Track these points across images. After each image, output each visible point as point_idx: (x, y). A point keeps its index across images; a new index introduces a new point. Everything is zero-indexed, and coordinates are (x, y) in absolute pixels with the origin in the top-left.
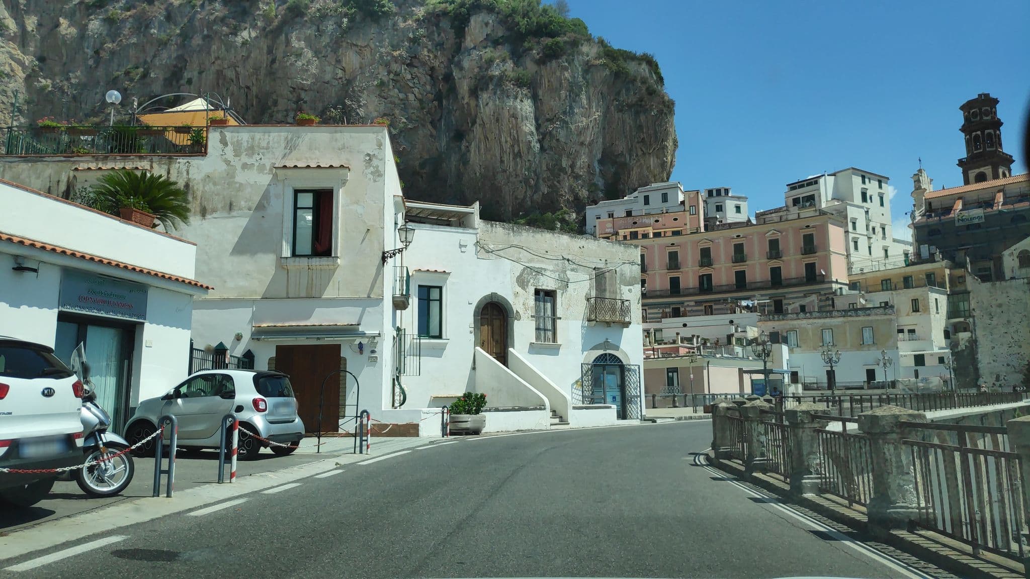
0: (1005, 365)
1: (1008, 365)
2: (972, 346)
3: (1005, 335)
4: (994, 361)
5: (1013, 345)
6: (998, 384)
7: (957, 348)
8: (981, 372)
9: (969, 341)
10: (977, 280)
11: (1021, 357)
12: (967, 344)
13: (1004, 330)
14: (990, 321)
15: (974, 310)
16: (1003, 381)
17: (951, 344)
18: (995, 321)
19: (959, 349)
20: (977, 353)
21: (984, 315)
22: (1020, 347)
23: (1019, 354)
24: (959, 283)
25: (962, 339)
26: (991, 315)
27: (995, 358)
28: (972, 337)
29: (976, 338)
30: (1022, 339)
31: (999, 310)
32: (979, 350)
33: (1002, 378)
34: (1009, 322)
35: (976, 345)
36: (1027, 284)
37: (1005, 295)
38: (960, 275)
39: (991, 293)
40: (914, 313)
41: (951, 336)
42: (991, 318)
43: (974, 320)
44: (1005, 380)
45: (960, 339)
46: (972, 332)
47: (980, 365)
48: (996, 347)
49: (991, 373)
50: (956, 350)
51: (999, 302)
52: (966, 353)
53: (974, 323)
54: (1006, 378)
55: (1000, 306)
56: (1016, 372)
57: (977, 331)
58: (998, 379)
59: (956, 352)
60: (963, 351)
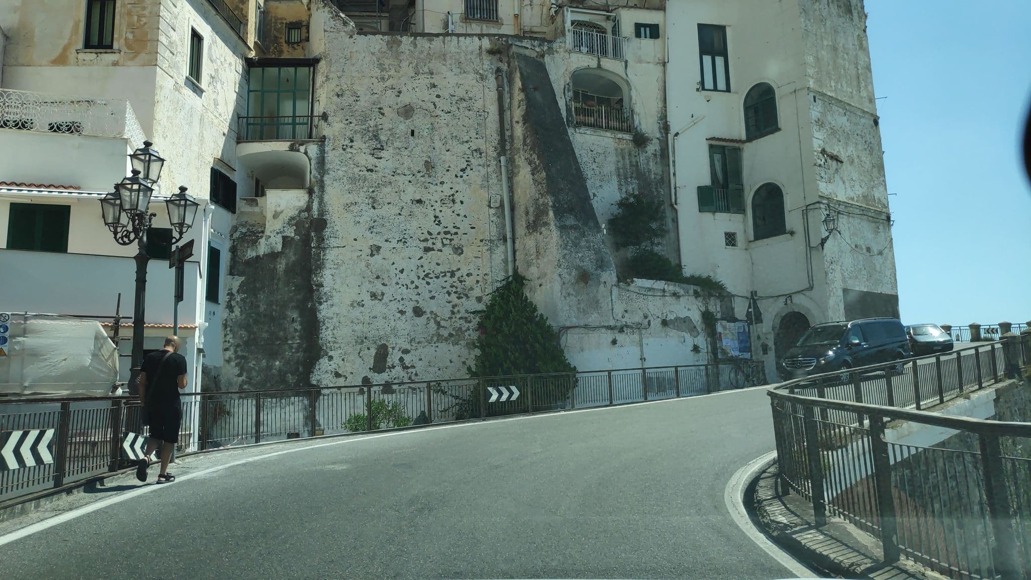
0: (410, 312)
1: (418, 312)
2: (306, 240)
3: (417, 209)
4: (374, 296)
5: (439, 245)
6: (379, 379)
7: (255, 242)
8: (326, 335)
9: (296, 222)
10: (345, 23)
11: (458, 284)
12: (290, 232)
13: (412, 192)
14: (372, 161)
15: (324, 117)
16: (398, 369)
17: (235, 229)
18: (387, 162)
19: (263, 248)
20: (321, 267)
21: (357, 137)
22: (458, 250)
23: (453, 274)
24: (288, 42)
25: (276, 216)
26: (376, 137)
27: (378, 287)
28: (309, 208)
29: (322, 212)
30: (464, 226)
31: (403, 127)
32: (331, 256)
33: (393, 358)
34: (429, 166)
35: (321, 239)
36: (491, 52)
37: (424, 81)
38: (293, 19)
39: (383, 69)
40: (90, 56)
41: (241, 205)
42: (377, 150)
43: (322, 152)
44: (405, 368)
45: (269, 216)
46: (311, 192)
47: (324, 311)
48: (385, 246)
49: (361, 340)
50: (251, 254)
51: (405, 99)
52: (281, 265)
53: (321, 161)
54: (407, 359)
55: (407, 111)
56: (440, 338)
57: (328, 189)
58: (380, 362)
59: (248, 263)
60: (273, 256)
